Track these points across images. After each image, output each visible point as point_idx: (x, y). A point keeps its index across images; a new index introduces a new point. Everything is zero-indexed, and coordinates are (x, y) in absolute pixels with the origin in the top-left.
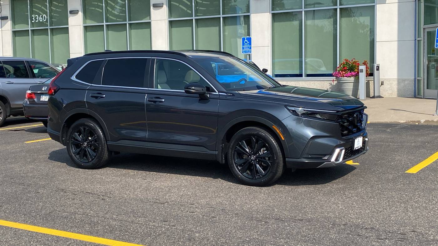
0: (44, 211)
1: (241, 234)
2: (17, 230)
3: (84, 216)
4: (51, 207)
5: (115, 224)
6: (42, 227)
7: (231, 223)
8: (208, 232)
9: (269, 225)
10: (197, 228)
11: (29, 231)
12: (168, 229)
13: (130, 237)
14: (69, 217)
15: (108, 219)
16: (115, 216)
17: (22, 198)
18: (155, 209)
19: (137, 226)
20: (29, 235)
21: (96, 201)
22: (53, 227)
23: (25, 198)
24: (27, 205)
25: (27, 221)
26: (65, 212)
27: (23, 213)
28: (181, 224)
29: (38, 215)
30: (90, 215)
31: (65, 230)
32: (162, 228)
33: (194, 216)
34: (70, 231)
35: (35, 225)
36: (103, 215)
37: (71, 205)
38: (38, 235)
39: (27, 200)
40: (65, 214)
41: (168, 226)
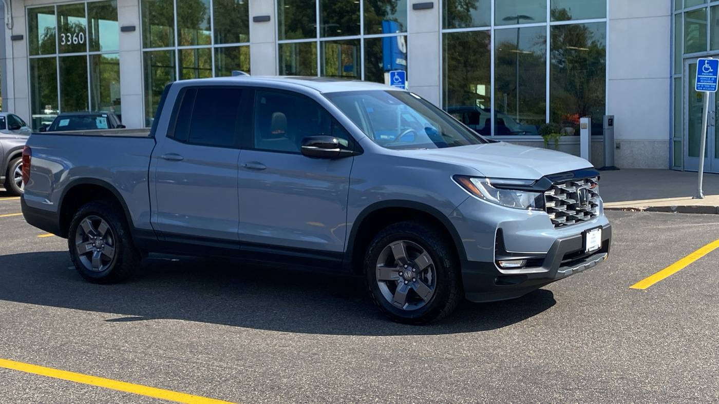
0: (53, 343)
1: (353, 379)
2: (7, 371)
3: (114, 351)
4: (64, 337)
5: (161, 364)
6: (47, 367)
7: (341, 363)
8: (303, 377)
9: (399, 367)
10: (287, 371)
11: (26, 373)
12: (240, 372)
13: (180, 383)
14: (90, 352)
15: (151, 355)
16: (161, 352)
17: (21, 323)
18: (226, 341)
19: (194, 367)
20: (25, 378)
21: (136, 328)
22: (63, 367)
23: (26, 323)
24: (28, 333)
25: (24, 358)
26: (86, 345)
27: (20, 345)
28: (263, 364)
29: (42, 348)
30: (123, 350)
31: (80, 372)
32: (232, 370)
33: (285, 352)
34: (89, 373)
35: (36, 363)
36: (143, 350)
37: (96, 333)
38: (38, 379)
39: (28, 325)
40: (83, 348)
41: (242, 367)
